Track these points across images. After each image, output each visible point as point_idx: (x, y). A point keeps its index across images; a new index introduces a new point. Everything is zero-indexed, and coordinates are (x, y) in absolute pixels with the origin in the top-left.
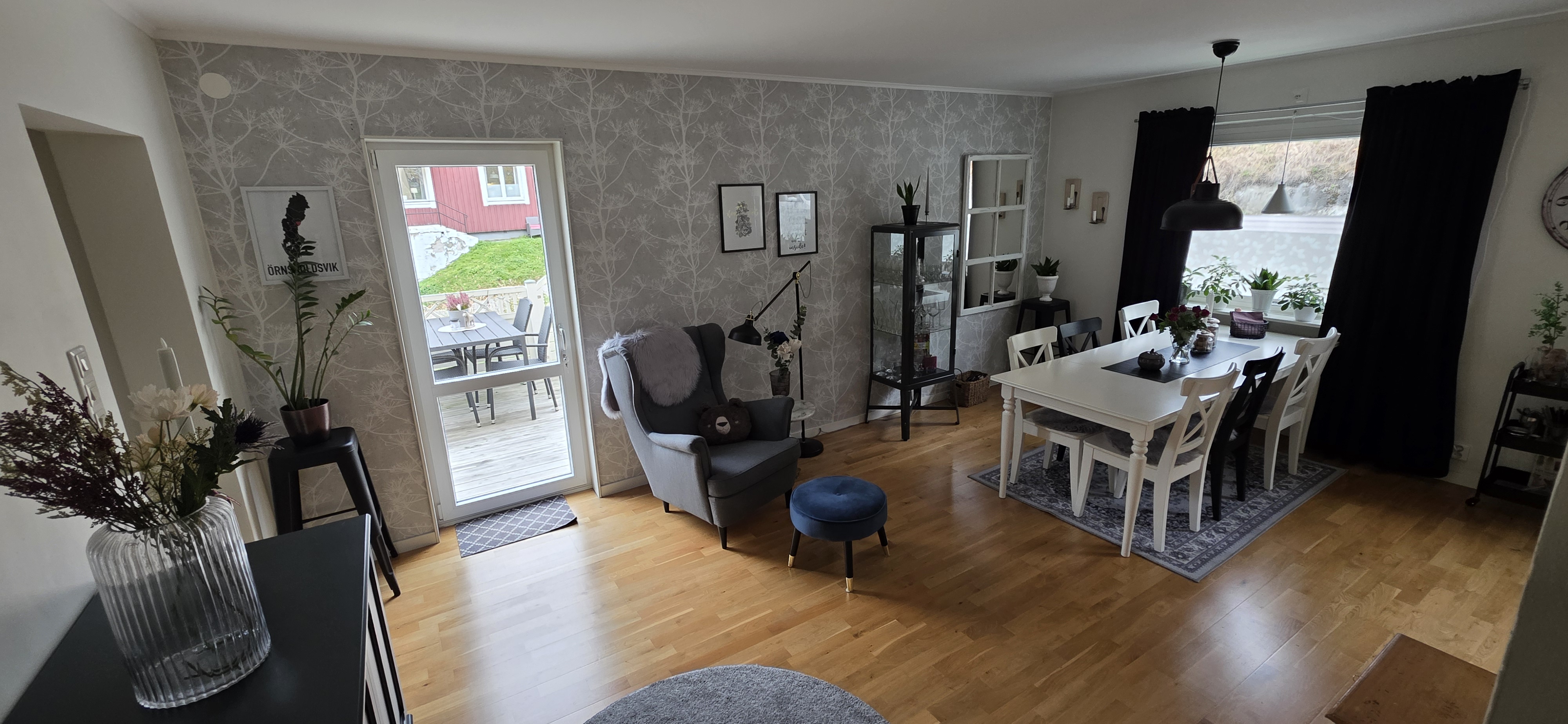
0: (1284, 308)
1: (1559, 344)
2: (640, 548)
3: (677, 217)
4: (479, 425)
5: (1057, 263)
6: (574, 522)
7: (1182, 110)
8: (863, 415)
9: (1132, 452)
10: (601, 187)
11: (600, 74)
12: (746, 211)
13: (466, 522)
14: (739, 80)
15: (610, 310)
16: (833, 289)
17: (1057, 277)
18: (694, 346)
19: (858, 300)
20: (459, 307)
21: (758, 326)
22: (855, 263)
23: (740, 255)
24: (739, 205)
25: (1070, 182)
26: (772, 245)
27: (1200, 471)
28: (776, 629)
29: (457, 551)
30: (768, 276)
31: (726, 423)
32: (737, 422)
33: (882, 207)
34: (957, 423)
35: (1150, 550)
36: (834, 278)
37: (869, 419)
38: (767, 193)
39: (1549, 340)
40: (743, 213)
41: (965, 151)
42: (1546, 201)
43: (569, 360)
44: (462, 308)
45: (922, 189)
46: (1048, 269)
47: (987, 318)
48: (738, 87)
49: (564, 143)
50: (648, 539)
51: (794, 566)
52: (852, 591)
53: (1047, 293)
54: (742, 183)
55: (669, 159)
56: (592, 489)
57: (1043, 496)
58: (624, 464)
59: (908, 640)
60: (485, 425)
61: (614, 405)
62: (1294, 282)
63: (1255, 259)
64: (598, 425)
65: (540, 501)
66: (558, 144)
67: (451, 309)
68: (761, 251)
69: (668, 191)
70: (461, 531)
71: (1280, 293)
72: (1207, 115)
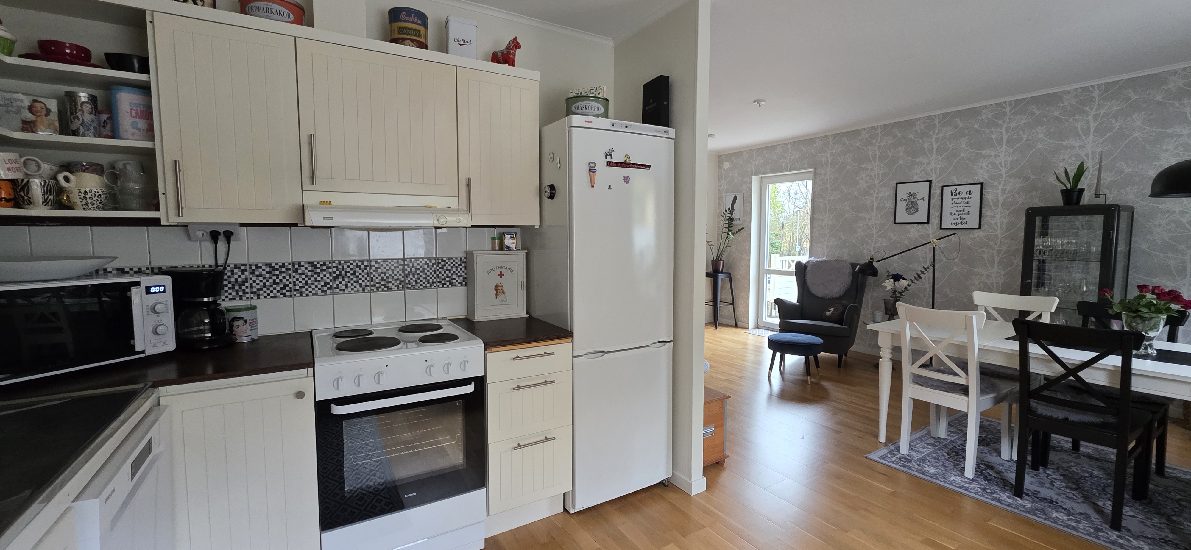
3: (868, 202)
10: (829, 188)
12: (914, 198)
14: (920, 119)
16: (997, 259)
18: (851, 272)
23: (908, 226)
24: (910, 195)
26: (935, 220)
31: (831, 311)
32: (835, 312)
36: (999, 252)
38: (935, 186)
40: (912, 200)
48: (919, 122)
49: (815, 170)
54: (914, 181)
55: (867, 171)
68: (926, 224)
69: (864, 189)
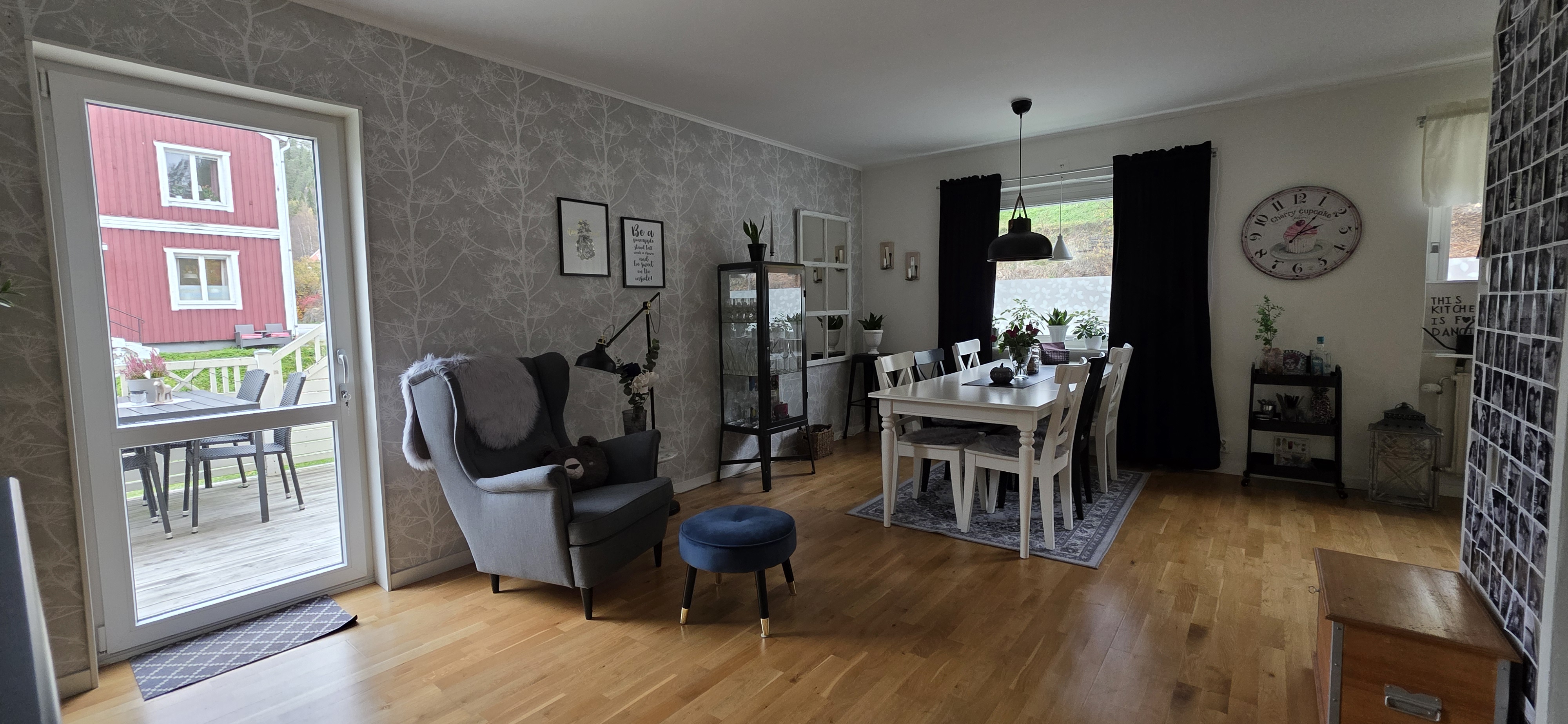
0: (1079, 337)
1: (1275, 344)
2: (465, 638)
3: (509, 227)
4: (169, 535)
5: (881, 318)
6: (352, 623)
7: (975, 177)
8: (714, 473)
9: (1021, 445)
10: (411, 176)
11: (417, 45)
12: (588, 231)
13: (152, 652)
14: (581, 90)
15: (416, 331)
16: (680, 328)
17: (882, 331)
18: (530, 377)
19: (706, 343)
20: (147, 374)
21: (610, 351)
22: (702, 303)
23: (581, 280)
24: (580, 223)
25: (884, 245)
26: (616, 273)
27: (1067, 467)
28: (691, 694)
29: (138, 693)
30: (613, 308)
31: (579, 465)
32: (591, 463)
33: (725, 248)
34: (813, 473)
35: (1043, 550)
36: (682, 317)
37: (721, 477)
38: (612, 216)
39: (1267, 342)
40: (585, 233)
41: (796, 206)
42: (1243, 237)
43: (350, 397)
44: (153, 376)
45: (767, 228)
46: (874, 323)
47: (823, 372)
48: (580, 96)
49: (364, 114)
50: (476, 626)
51: (687, 622)
52: (769, 636)
53: (875, 346)
54: (584, 200)
55: (500, 159)
56: (374, 583)
57: (925, 520)
58: (427, 540)
59: (856, 673)
60: (179, 536)
61: (421, 449)
62: (1080, 318)
63: (1045, 302)
64: (391, 486)
65: (289, 607)
66: (353, 113)
67: (133, 378)
68: (605, 278)
69: (498, 195)
70: (139, 666)
71: (1071, 328)
72: (995, 181)
